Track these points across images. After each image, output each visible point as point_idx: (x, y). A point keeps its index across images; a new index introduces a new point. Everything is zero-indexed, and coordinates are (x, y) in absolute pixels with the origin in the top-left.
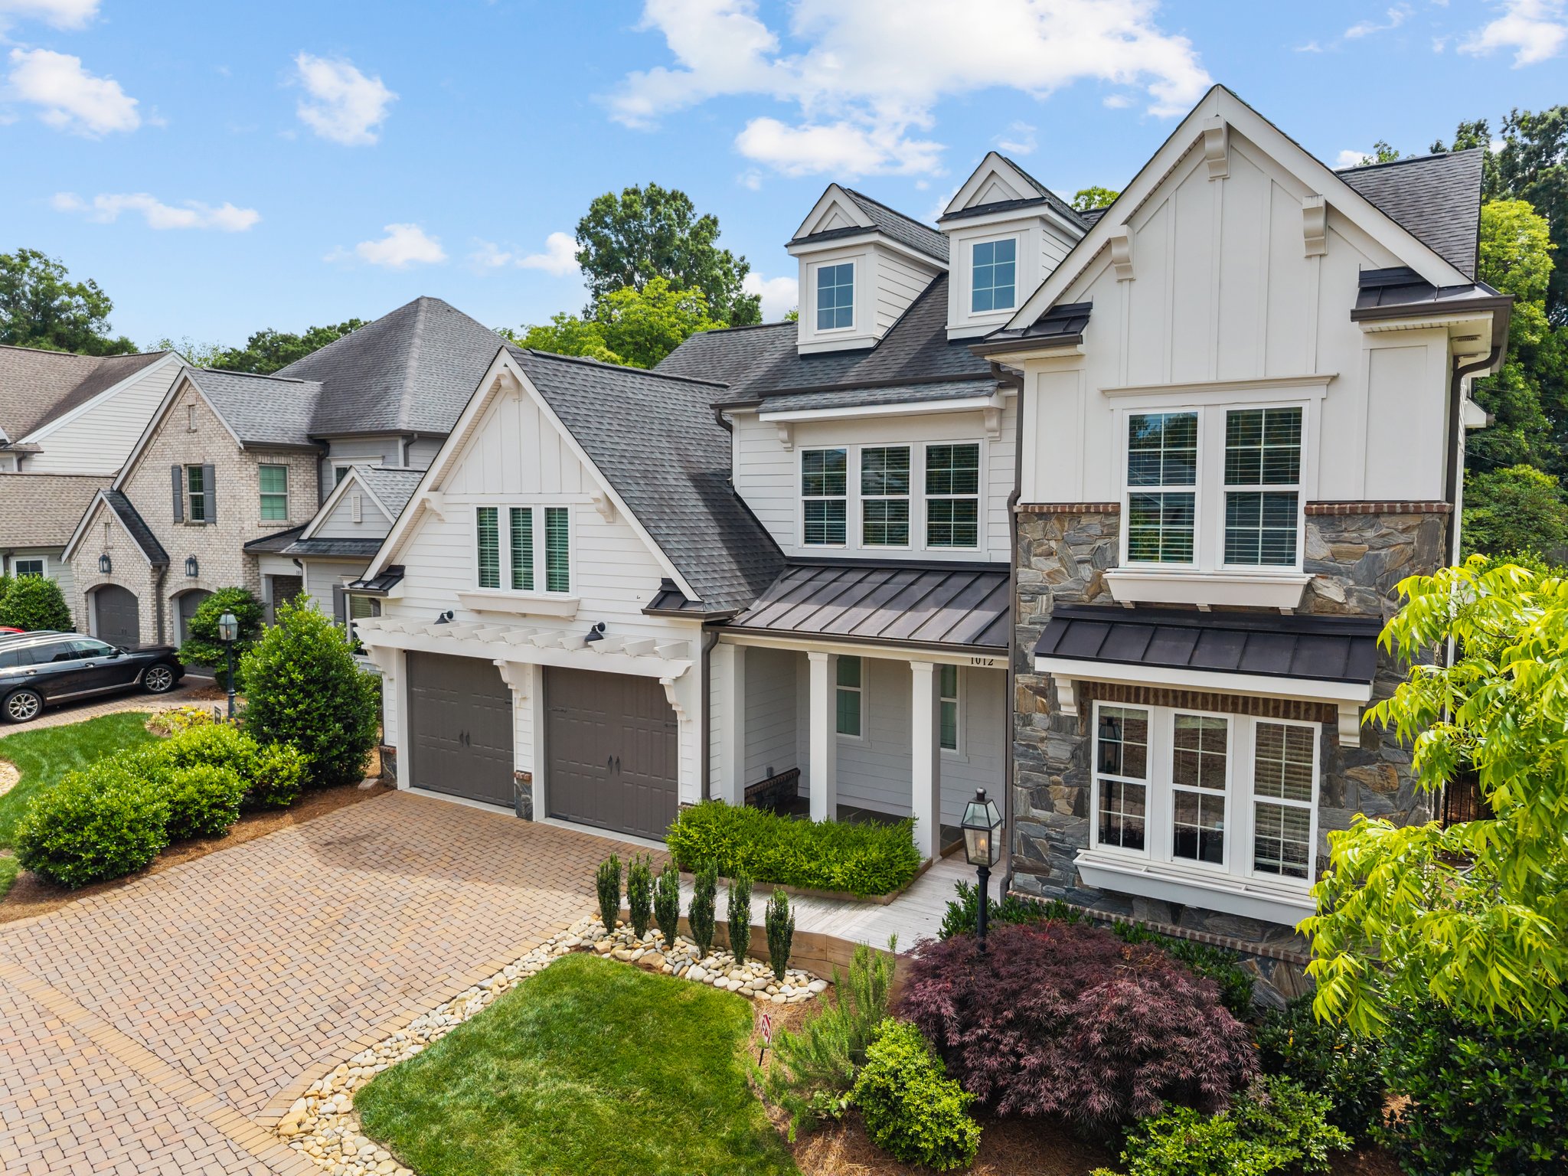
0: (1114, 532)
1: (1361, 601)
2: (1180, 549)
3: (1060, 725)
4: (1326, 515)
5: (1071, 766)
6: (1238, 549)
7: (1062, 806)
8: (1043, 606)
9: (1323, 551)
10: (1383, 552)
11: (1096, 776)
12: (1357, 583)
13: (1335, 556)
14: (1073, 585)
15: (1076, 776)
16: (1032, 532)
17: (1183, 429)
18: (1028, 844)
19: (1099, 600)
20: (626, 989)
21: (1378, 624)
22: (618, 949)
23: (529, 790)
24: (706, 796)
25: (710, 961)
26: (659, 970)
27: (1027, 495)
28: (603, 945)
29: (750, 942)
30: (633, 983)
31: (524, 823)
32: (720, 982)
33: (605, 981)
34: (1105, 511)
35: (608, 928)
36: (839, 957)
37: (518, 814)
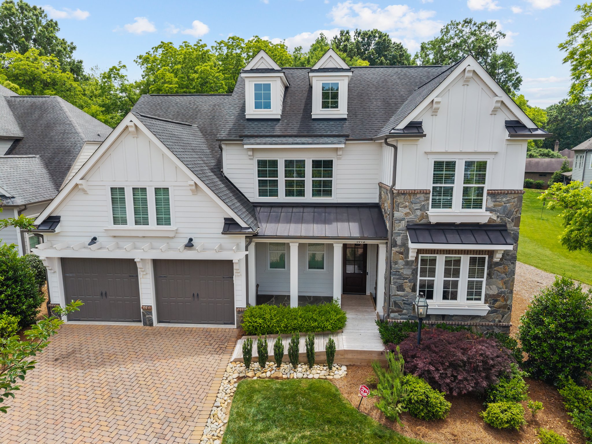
0: (428, 199)
1: (501, 219)
2: (448, 205)
3: (408, 264)
4: (493, 194)
5: (411, 277)
6: (467, 204)
7: (408, 289)
8: (403, 224)
9: (491, 205)
10: (507, 205)
11: (419, 278)
12: (500, 214)
13: (495, 206)
14: (415, 217)
15: (413, 279)
16: (399, 199)
17: (451, 165)
18: (395, 303)
19: (423, 221)
20: (280, 390)
21: (505, 226)
22: (259, 374)
23: (151, 313)
24: (248, 304)
25: (299, 369)
26: (282, 378)
27: (398, 187)
28: (250, 374)
29: (316, 358)
30: (278, 386)
31: (150, 328)
32: (310, 376)
33: (268, 388)
34: (425, 192)
35: (248, 366)
36: (350, 356)
37: (145, 324)
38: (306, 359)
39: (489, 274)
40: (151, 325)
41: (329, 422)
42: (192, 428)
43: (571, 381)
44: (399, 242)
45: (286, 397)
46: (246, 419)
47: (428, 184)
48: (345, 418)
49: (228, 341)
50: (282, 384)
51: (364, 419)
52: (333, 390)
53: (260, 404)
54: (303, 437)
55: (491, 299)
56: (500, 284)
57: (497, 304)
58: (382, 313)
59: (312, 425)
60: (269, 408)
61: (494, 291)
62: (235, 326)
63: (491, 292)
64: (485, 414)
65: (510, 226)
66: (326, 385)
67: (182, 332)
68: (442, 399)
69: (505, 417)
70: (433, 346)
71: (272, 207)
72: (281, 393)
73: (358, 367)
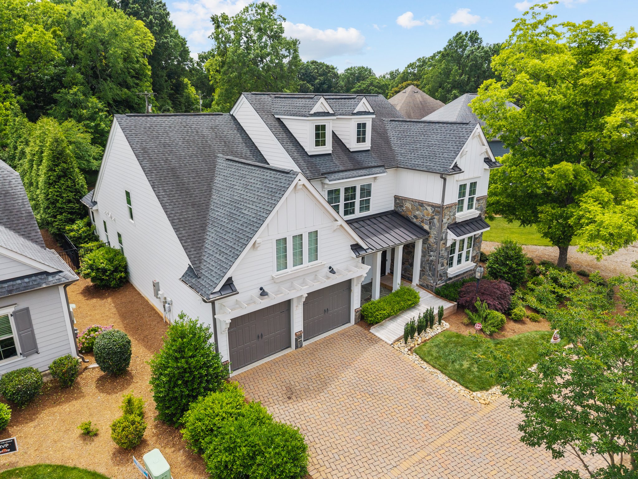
10: (482, 204)
22: (416, 343)
23: (301, 337)
28: (412, 345)
31: (303, 349)
33: (431, 347)
39: (474, 245)
40: (301, 346)
44: (444, 238)
45: (445, 347)
47: (457, 199)
52: (455, 334)
53: (441, 357)
55: (473, 259)
56: (477, 248)
62: (352, 323)
63: (474, 255)
72: (440, 346)
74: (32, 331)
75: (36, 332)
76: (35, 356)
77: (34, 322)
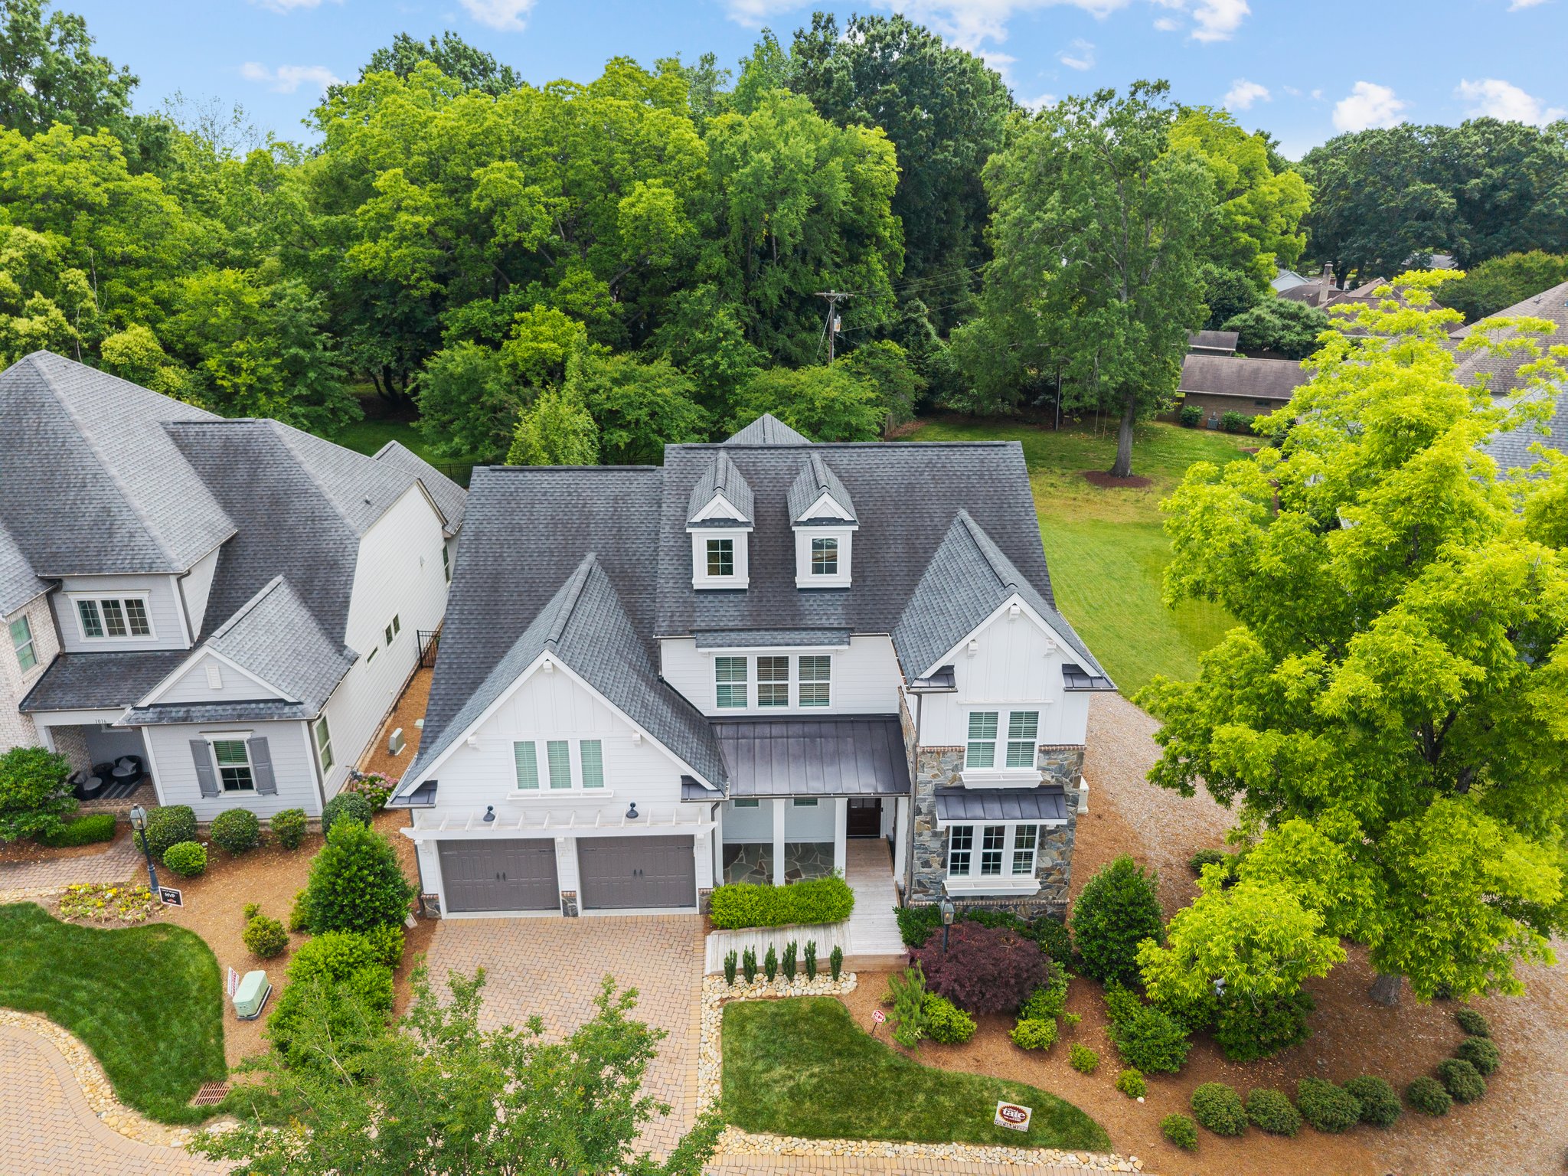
0: (962, 757)
1: (1057, 780)
2: (988, 762)
3: (935, 834)
4: (1047, 751)
5: (940, 850)
6: (1011, 761)
7: (936, 866)
8: (930, 789)
9: (1044, 763)
10: (1064, 763)
11: (951, 851)
12: (1055, 774)
13: (1048, 764)
14: (945, 780)
15: (942, 853)
16: (923, 759)
17: (994, 716)
18: (919, 883)
19: (955, 784)
20: (776, 1015)
21: (1062, 787)
22: (746, 993)
23: (575, 900)
24: (715, 884)
25: (797, 983)
26: (776, 997)
27: (922, 743)
28: (736, 994)
29: (818, 967)
30: (774, 1009)
31: (575, 920)
32: (811, 993)
33: (761, 1013)
34: (960, 751)
35: (730, 982)
36: (860, 962)
37: (566, 914)
38: (804, 968)
39: (1042, 845)
40: (575, 915)
41: (839, 1054)
42: (683, 1073)
43: (1119, 984)
44: (924, 810)
45: (785, 1025)
46: (743, 1056)
47: (963, 741)
48: (857, 1049)
49: (693, 939)
50: (778, 1006)
51: (879, 1050)
52: (842, 1011)
53: (755, 1037)
54: (812, 1075)
55: (1043, 873)
56: (1055, 854)
57: (1051, 878)
58: (902, 883)
59: (820, 1060)
60: (767, 1041)
61: (1047, 863)
62: (697, 910)
63: (1043, 865)
64: (1012, 1032)
65: (1069, 789)
66: (832, 1004)
67: (624, 925)
68: (967, 1021)
69: (1033, 1037)
70: (960, 956)
71: (738, 724)
72: (778, 1019)
73: (871, 974)
74: (270, 766)
75: (275, 768)
76: (273, 797)
77: (272, 756)
